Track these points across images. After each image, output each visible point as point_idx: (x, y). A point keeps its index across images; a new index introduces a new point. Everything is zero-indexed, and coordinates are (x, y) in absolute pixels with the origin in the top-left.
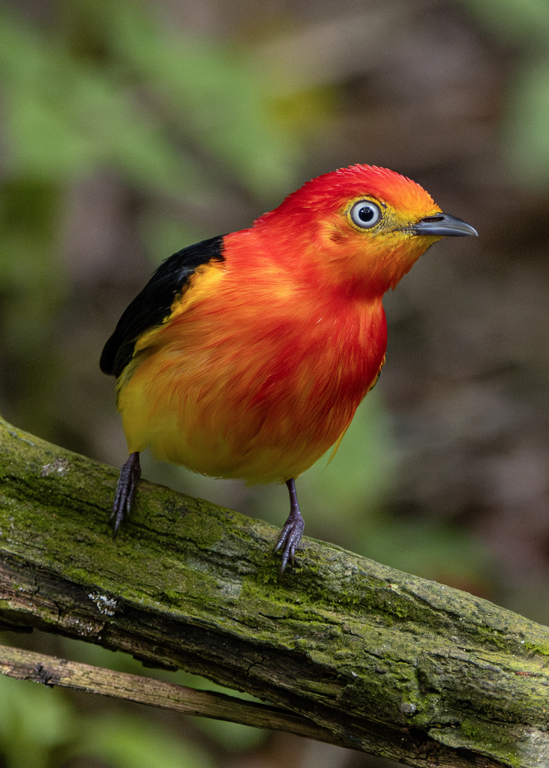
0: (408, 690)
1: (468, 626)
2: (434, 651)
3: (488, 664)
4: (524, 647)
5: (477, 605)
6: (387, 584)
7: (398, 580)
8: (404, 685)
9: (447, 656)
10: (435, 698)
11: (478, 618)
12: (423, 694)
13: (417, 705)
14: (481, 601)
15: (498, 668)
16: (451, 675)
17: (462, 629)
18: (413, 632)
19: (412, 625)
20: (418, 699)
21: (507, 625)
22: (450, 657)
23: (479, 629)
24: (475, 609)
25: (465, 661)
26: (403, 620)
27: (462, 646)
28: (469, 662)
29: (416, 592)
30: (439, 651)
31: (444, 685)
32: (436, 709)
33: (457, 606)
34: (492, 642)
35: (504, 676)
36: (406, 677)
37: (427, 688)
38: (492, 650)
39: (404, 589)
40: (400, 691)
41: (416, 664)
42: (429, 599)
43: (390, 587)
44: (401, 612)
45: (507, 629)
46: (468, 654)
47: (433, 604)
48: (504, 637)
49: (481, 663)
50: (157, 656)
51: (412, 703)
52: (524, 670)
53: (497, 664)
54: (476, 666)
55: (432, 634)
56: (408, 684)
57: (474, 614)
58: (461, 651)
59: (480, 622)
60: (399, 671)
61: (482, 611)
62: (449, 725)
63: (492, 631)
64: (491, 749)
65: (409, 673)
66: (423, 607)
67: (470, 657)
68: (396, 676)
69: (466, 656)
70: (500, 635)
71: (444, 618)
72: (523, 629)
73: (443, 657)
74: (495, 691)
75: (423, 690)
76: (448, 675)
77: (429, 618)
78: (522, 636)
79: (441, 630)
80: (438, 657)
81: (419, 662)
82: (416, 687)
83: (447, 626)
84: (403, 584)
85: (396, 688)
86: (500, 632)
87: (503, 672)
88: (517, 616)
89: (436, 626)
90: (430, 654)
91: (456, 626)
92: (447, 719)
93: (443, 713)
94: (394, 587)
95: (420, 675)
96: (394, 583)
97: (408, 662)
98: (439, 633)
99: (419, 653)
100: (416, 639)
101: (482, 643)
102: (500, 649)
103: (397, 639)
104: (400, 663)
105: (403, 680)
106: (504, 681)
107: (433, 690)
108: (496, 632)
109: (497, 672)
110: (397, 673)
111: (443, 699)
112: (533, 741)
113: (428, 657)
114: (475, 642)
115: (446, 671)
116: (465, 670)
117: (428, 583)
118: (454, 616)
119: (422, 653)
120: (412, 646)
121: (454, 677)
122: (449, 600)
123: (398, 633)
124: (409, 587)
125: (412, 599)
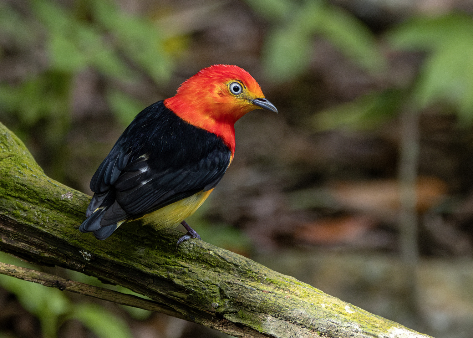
0: (215, 297)
1: (242, 270)
2: (227, 281)
3: (250, 287)
4: (266, 280)
5: (247, 261)
6: (208, 251)
7: (213, 249)
8: (214, 295)
9: (233, 283)
10: (227, 300)
11: (247, 267)
12: (222, 299)
13: (219, 303)
14: (248, 259)
15: (254, 289)
16: (234, 291)
17: (240, 271)
18: (219, 272)
19: (218, 269)
20: (219, 301)
21: (259, 271)
22: (234, 283)
23: (247, 272)
24: (246, 263)
25: (240, 285)
26: (214, 267)
27: (239, 279)
28: (242, 286)
29: (221, 255)
30: (229, 281)
31: (231, 295)
32: (227, 306)
33: (238, 261)
34: (252, 278)
35: (257, 292)
36: (215, 291)
37: (223, 296)
38: (252, 281)
39: (215, 254)
40: (212, 297)
41: (219, 286)
42: (226, 258)
43: (209, 252)
44: (214, 263)
45: (259, 272)
46: (242, 282)
47: (228, 260)
48: (258, 275)
49: (247, 286)
50: (108, 279)
51: (217, 302)
52: (266, 290)
53: (254, 287)
54: (245, 288)
55: (226, 273)
56: (216, 294)
57: (245, 265)
58: (239, 281)
59: (247, 268)
60: (212, 289)
61: (248, 264)
62: (232, 312)
63: (253, 273)
64: (250, 324)
65: (216, 290)
66: (223, 261)
67: (243, 283)
68: (211, 291)
69: (241, 283)
70: (256, 275)
71: (232, 266)
72: (266, 272)
73: (231, 283)
74: (253, 299)
75: (222, 297)
76: (233, 291)
77: (226, 266)
78: (265, 275)
79: (230, 271)
80: (229, 283)
81: (221, 285)
82: (219, 296)
83: (233, 270)
84: (215, 251)
85: (210, 296)
86: (256, 273)
87: (257, 291)
88: (264, 267)
89: (228, 270)
90: (225, 282)
91: (237, 270)
92: (231, 310)
93: (230, 307)
94: (211, 252)
95: (221, 291)
96: (211, 251)
97: (216, 285)
98: (230, 273)
99: (221, 281)
100: (220, 275)
101: (248, 278)
102: (256, 281)
103: (212, 275)
104: (213, 285)
105: (213, 293)
106: (257, 294)
107: (226, 297)
108: (254, 273)
109: (254, 290)
110: (211, 290)
111: (231, 301)
112: (268, 320)
113: (225, 283)
114: (245, 277)
115: (232, 289)
116: (240, 289)
117: (226, 251)
118: (236, 265)
119: (222, 281)
120: (218, 278)
121: (235, 292)
122: (235, 259)
123: (212, 272)
124: (218, 252)
125: (218, 258)
